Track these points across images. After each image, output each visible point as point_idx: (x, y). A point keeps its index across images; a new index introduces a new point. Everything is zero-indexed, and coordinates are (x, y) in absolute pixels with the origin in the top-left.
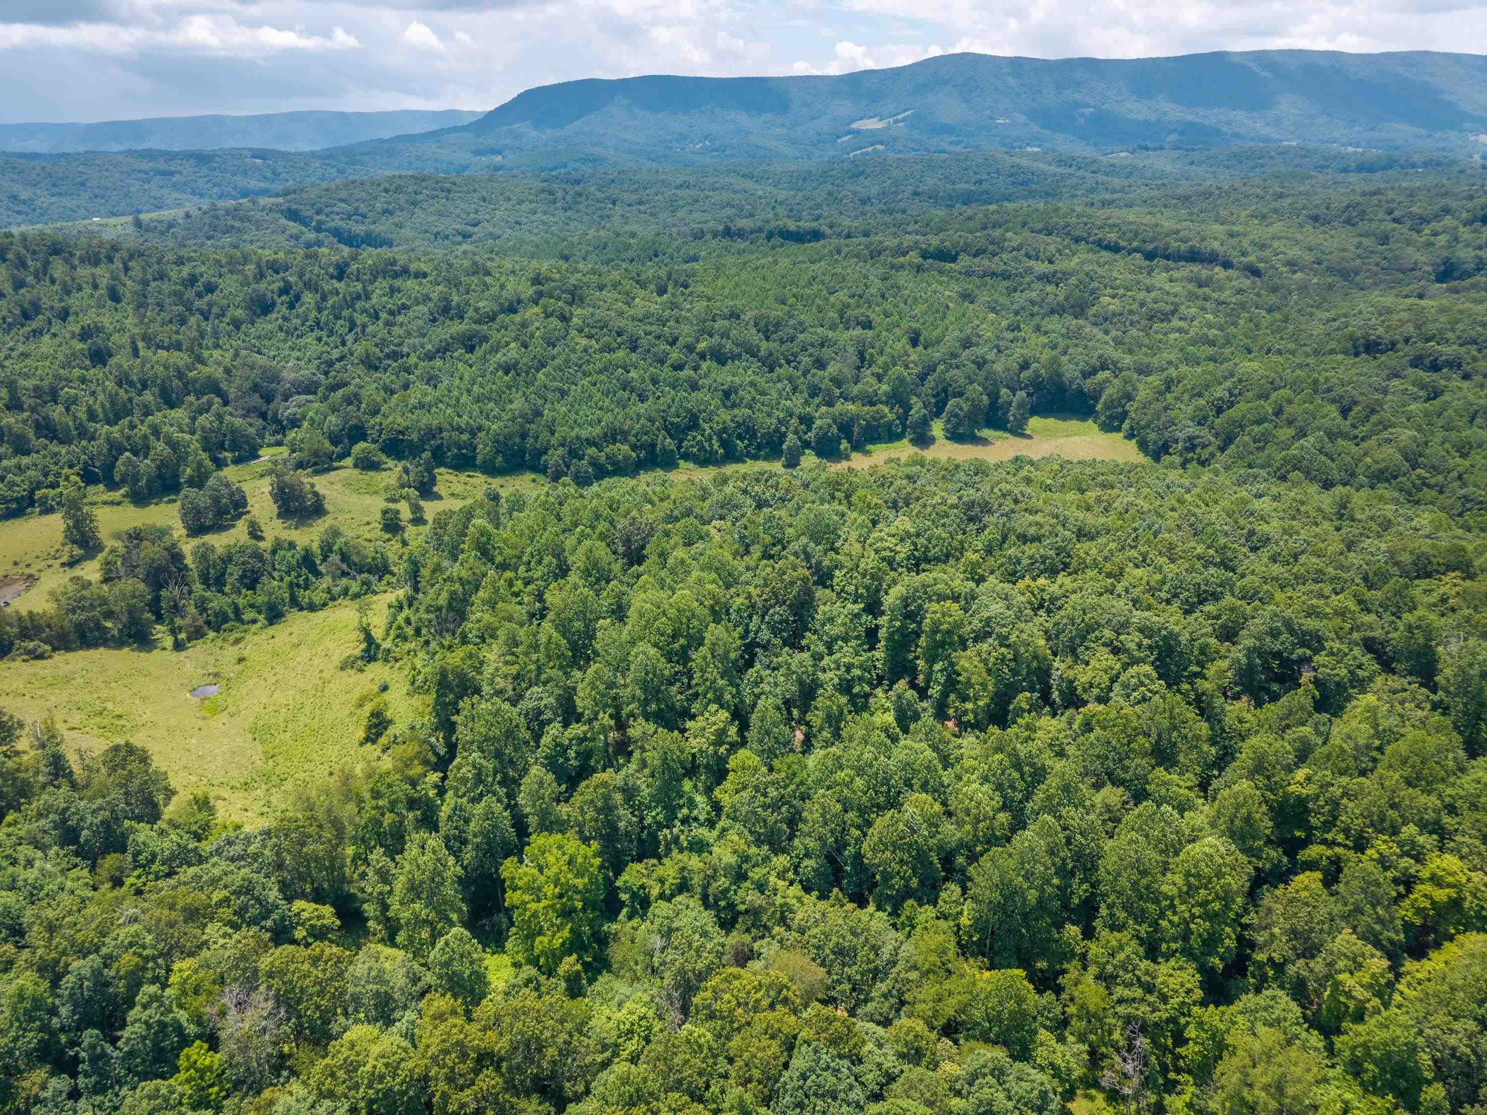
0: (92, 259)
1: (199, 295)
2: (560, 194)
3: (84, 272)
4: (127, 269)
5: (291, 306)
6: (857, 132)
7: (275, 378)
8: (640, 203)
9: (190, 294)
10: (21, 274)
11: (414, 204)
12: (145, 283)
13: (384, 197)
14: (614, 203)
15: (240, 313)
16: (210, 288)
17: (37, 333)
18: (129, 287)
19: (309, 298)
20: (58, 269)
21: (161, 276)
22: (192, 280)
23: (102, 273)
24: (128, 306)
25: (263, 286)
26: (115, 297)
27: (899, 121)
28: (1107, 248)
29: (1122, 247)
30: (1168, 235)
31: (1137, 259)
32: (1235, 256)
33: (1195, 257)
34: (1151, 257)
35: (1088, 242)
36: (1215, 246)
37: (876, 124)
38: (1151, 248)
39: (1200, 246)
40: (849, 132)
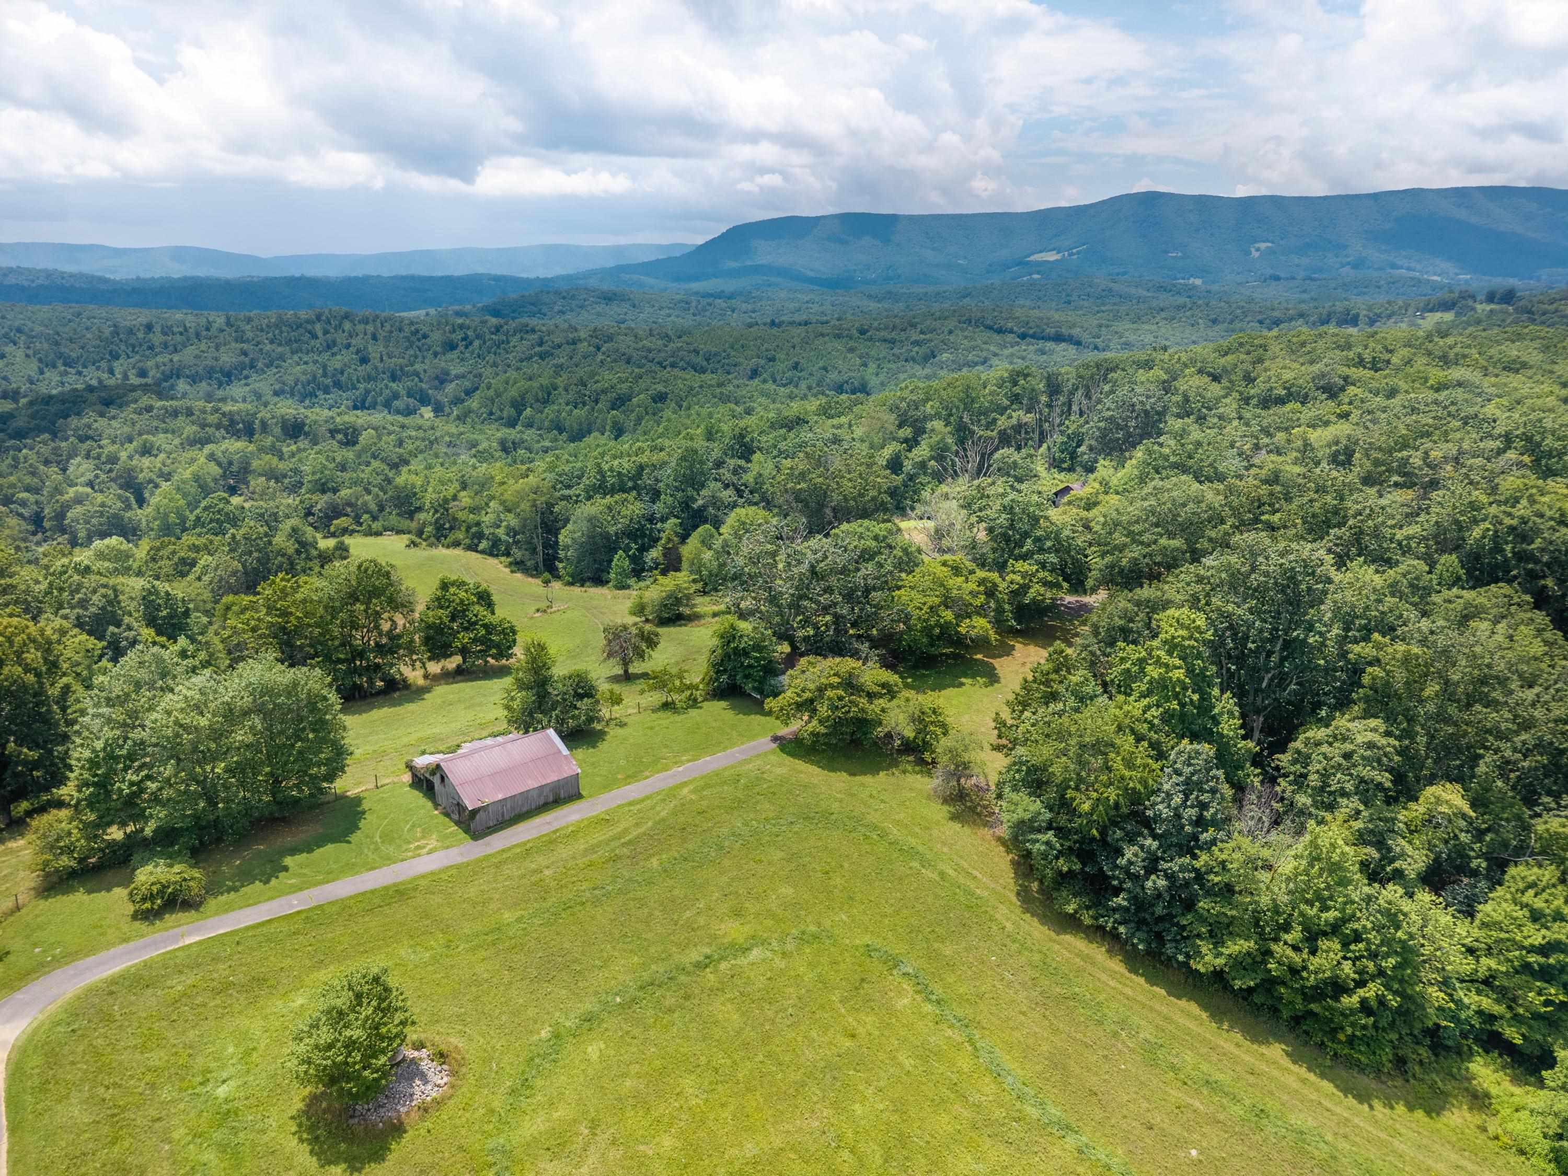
0: (365, 321)
1: (419, 340)
2: (694, 304)
3: (360, 328)
4: (382, 326)
5: (467, 347)
6: (1028, 263)
7: (448, 374)
8: (754, 312)
9: (413, 339)
10: (328, 327)
11: (581, 307)
12: (391, 332)
13: (560, 302)
14: (733, 311)
15: (438, 349)
16: (425, 337)
17: (333, 354)
18: (382, 334)
19: (477, 343)
20: (347, 326)
21: (401, 330)
22: (417, 331)
23: (370, 328)
24: (381, 343)
25: (453, 336)
26: (374, 338)
27: (1073, 254)
28: (1000, 331)
29: (1011, 331)
30: (1047, 325)
31: (1010, 338)
32: (1086, 338)
33: (1059, 338)
34: (1023, 336)
35: (990, 328)
36: (1076, 332)
37: (1052, 257)
38: (1031, 332)
39: (1064, 331)
40: (1019, 263)
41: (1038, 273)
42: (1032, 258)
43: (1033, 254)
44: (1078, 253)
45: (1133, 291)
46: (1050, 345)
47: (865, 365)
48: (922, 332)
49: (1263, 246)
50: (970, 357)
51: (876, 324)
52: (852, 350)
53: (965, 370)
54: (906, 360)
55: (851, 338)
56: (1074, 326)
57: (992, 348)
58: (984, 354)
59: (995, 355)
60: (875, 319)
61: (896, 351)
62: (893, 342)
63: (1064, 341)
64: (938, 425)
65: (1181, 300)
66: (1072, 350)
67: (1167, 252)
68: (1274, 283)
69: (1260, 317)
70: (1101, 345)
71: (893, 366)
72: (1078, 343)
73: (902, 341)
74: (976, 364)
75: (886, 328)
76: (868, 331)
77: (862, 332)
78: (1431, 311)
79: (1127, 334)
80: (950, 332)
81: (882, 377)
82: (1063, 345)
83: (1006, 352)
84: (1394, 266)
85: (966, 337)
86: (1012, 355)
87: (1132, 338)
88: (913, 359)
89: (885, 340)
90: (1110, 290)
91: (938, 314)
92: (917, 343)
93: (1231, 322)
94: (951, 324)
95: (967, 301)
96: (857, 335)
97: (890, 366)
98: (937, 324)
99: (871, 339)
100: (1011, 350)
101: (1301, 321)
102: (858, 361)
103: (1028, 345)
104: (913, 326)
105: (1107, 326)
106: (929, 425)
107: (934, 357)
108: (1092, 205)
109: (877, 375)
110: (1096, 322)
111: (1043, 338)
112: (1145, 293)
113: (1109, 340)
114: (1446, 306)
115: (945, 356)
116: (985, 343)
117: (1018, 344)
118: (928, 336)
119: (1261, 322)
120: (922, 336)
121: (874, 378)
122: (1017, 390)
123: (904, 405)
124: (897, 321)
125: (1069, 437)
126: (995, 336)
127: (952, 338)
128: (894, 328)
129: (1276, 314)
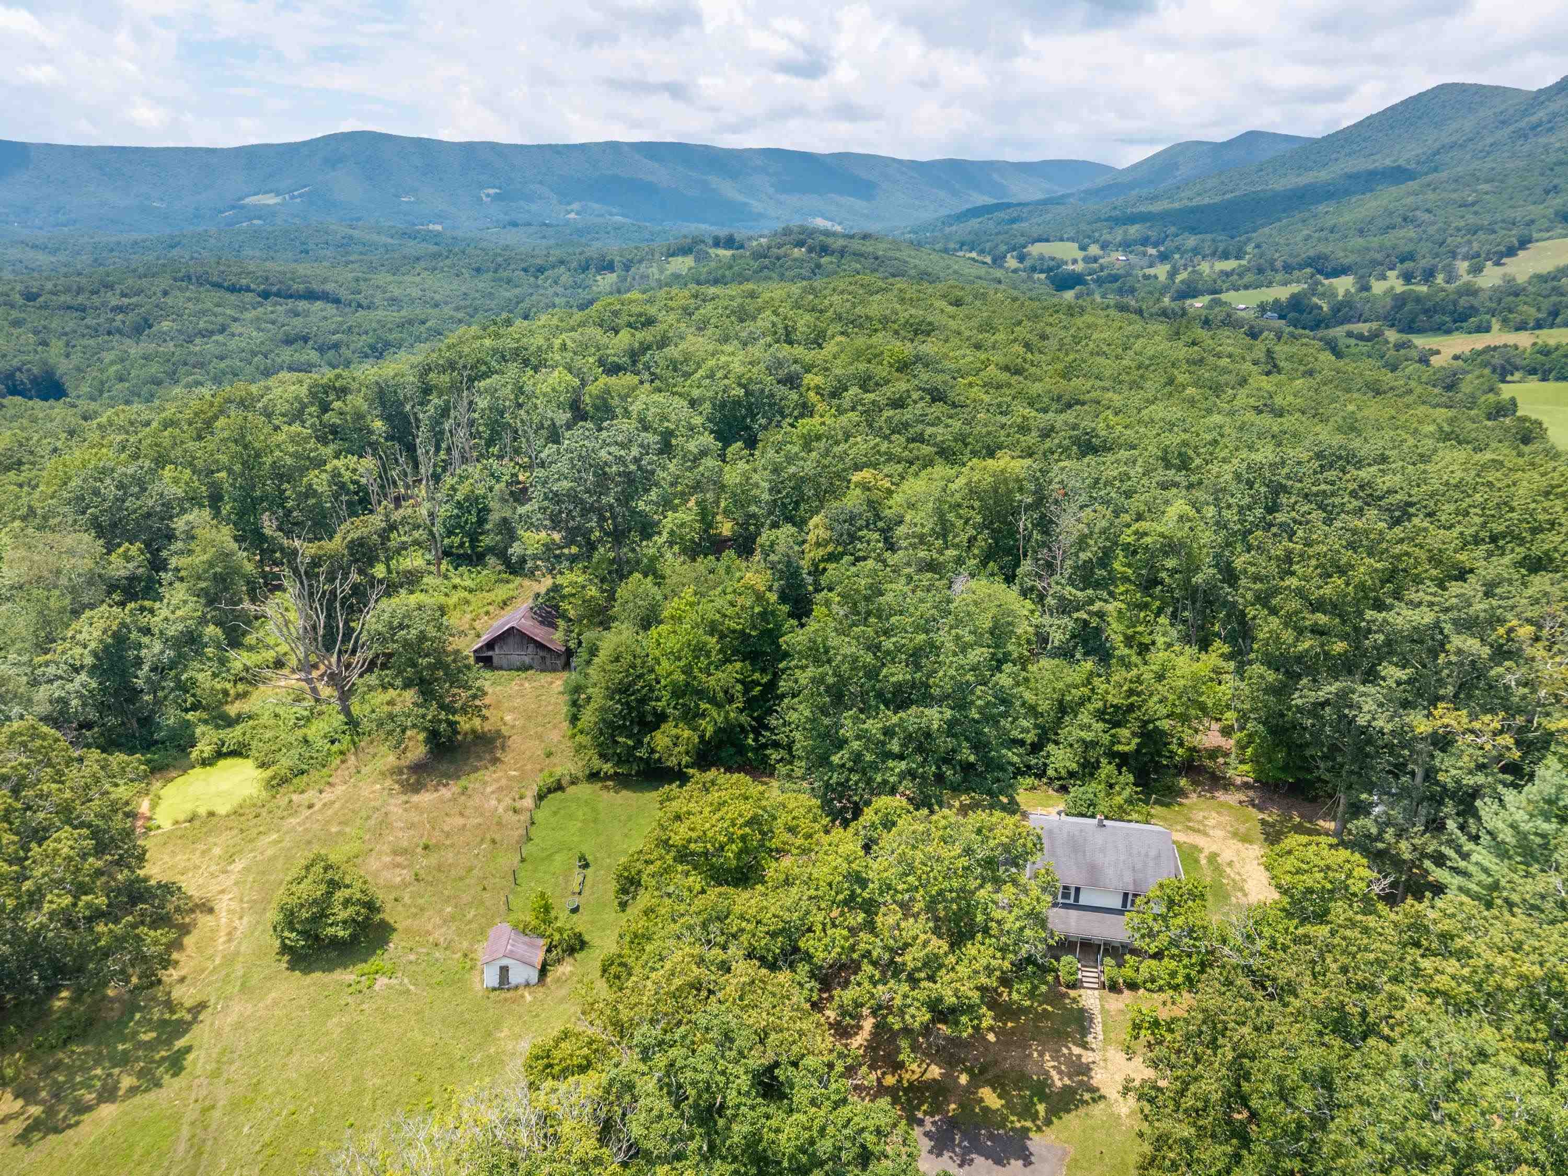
6: (243, 207)
27: (293, 197)
28: (233, 289)
29: (248, 289)
30: (293, 280)
31: (248, 297)
32: (344, 294)
33: (311, 296)
34: (266, 295)
35: (217, 286)
36: (330, 287)
37: (271, 200)
38: (275, 289)
39: (315, 286)
40: (233, 207)
41: (260, 218)
42: (247, 201)
43: (248, 196)
44: (300, 196)
45: (375, 237)
46: (302, 305)
47: (45, 343)
48: (124, 295)
49: (492, 191)
50: (202, 325)
51: (49, 286)
52: (17, 323)
53: (198, 341)
54: (109, 333)
55: (12, 306)
56: (325, 280)
57: (228, 312)
58: (220, 319)
59: (235, 320)
60: (48, 279)
61: (88, 321)
62: (82, 309)
63: (318, 298)
64: (198, 517)
65: (433, 248)
66: (331, 309)
67: (397, 196)
68: (514, 230)
69: (523, 265)
70: (365, 303)
71: (92, 342)
72: (337, 301)
73: (97, 308)
74: (212, 333)
75: (68, 290)
76: (39, 295)
77: (30, 297)
78: (673, 255)
79: (390, 288)
80: (165, 293)
81: (76, 358)
82: (319, 304)
83: (249, 315)
84: (611, 214)
85: (189, 299)
86: (258, 319)
87: (397, 292)
88: (119, 331)
89: (69, 308)
90: (351, 238)
91: (141, 270)
92: (119, 309)
93: (496, 271)
94: (164, 282)
95: (175, 252)
96: (21, 301)
97: (86, 342)
98: (144, 282)
99: (45, 307)
100: (254, 312)
101: (563, 268)
102: (32, 338)
103: (275, 305)
104: (110, 287)
105: (365, 280)
106: (180, 524)
107: (150, 327)
108: (304, 144)
109: (68, 356)
110: (351, 275)
111: (291, 296)
112: (389, 240)
113: (373, 296)
114: (684, 251)
115: (166, 325)
116: (218, 305)
117: (261, 304)
118: (134, 300)
119: (525, 270)
120: (126, 301)
121: (63, 360)
122: (331, 418)
123: (109, 489)
124: (84, 281)
125: (459, 505)
126: (228, 295)
127: (169, 301)
128: (80, 291)
129: (539, 261)
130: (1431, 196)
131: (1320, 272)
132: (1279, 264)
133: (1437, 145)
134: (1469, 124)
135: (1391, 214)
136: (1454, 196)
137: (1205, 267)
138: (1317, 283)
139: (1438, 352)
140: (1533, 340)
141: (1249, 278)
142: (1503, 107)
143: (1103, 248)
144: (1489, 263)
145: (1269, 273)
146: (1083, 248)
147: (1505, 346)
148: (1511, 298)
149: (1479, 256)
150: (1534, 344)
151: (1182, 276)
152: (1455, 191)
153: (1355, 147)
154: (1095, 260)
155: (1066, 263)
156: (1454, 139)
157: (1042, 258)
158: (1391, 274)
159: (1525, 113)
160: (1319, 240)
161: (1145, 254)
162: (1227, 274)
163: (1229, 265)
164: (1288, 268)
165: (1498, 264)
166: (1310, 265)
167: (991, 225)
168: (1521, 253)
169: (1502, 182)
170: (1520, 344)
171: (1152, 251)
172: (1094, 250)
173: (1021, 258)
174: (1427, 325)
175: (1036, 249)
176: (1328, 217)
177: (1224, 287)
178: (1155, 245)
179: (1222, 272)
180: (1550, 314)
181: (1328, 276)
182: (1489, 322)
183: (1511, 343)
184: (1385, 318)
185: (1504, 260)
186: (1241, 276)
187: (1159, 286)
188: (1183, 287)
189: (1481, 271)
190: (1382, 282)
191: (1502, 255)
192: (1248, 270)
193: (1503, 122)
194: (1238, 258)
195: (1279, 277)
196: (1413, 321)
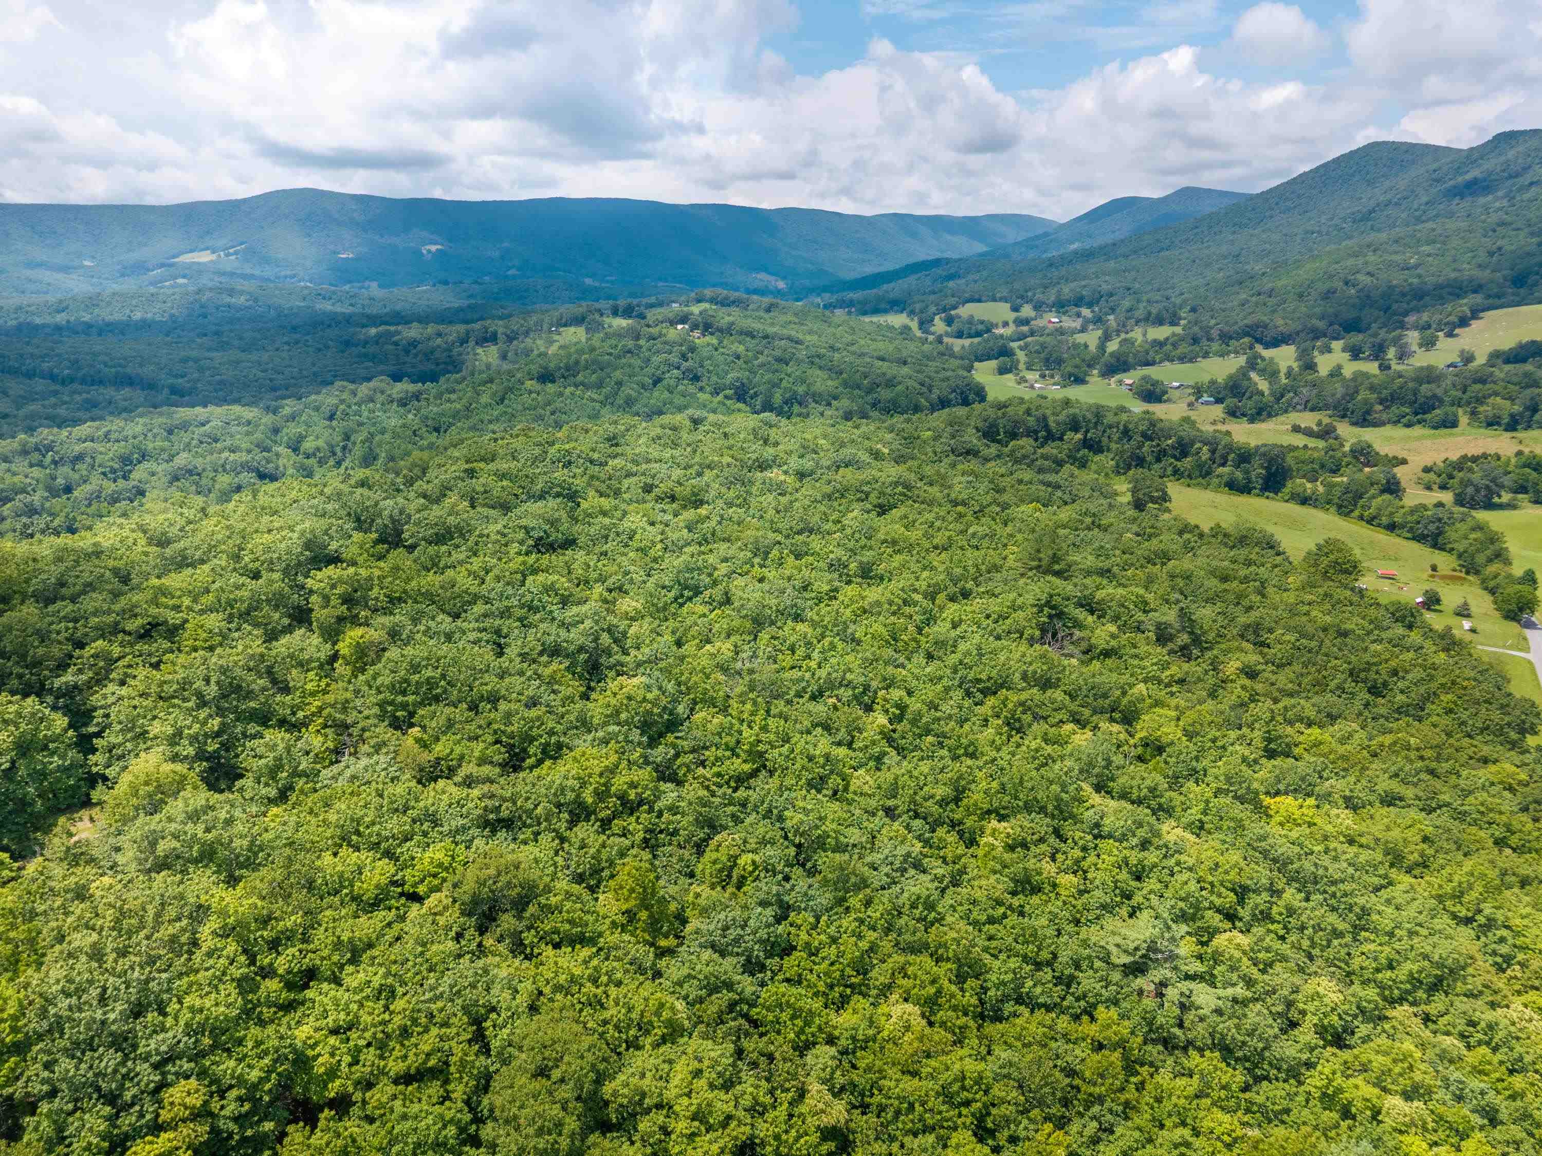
37: (205, 257)
40: (162, 265)
41: (184, 277)
42: (180, 259)
43: (182, 253)
44: (236, 253)
67: (336, 253)
68: (442, 288)
114: (578, 320)
130: (1371, 258)
131: (1259, 341)
132: (1215, 333)
133: (1372, 203)
134: (1402, 182)
135: (1331, 277)
136: (1395, 257)
137: (1137, 334)
138: (1258, 356)
139: (1404, 462)
140: (1516, 448)
141: (1183, 348)
142: (1435, 166)
143: (1037, 308)
144: (1440, 334)
145: (1204, 342)
146: (1016, 309)
147: (1485, 456)
148: (1478, 386)
149: (1429, 327)
150: (1519, 453)
151: (1113, 346)
152: (1396, 253)
153: (1289, 204)
154: (1026, 322)
155: (997, 326)
156: (1389, 197)
157: (970, 321)
158: (1337, 345)
159: (1458, 171)
160: (1257, 304)
161: (1079, 315)
162: (1161, 344)
163: (1161, 333)
164: (1225, 338)
165: (1450, 335)
166: (1247, 334)
167: (928, 281)
168: (1475, 324)
169: (1444, 243)
170: (1501, 452)
171: (1086, 312)
172: (1027, 311)
173: (949, 321)
174: (1384, 417)
175: (966, 311)
176: (1265, 280)
177: (1157, 359)
178: (1090, 305)
179: (1155, 341)
180: (1527, 408)
181: (1267, 346)
182: (1456, 416)
183: (1492, 451)
184: (1335, 408)
185: (1457, 331)
186: (1175, 345)
187: (1088, 358)
188: (1113, 361)
189: (1433, 344)
190: (1327, 356)
191: (1455, 326)
192: (1182, 339)
193: (1438, 181)
194: (1173, 324)
195: (1215, 346)
196: (1368, 412)
